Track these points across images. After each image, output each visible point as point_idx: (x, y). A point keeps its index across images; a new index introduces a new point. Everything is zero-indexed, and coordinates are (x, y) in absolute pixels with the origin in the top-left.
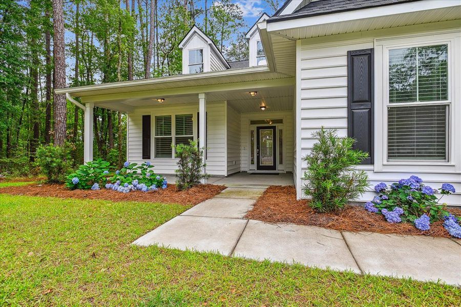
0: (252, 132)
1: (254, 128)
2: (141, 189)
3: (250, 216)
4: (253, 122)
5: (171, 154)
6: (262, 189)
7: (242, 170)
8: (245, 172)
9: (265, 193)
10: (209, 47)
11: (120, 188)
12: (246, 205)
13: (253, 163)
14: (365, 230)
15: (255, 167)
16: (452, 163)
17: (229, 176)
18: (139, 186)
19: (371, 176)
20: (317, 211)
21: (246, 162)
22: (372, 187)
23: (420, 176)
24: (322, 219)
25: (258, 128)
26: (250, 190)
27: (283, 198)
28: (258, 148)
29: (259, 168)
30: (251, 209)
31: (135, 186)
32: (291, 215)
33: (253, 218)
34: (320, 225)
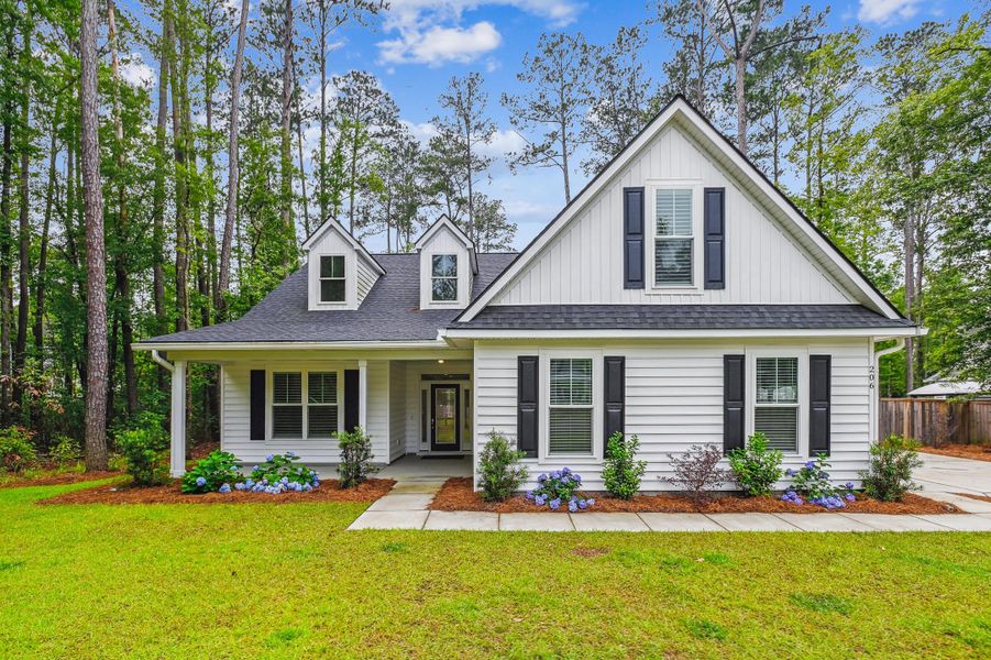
0: (424, 392)
1: (427, 385)
2: (294, 489)
3: (430, 508)
4: (425, 377)
5: (301, 432)
6: (440, 482)
7: (408, 450)
8: (412, 455)
9: (444, 486)
10: (356, 255)
11: (269, 489)
12: (427, 499)
13: (424, 440)
14: (517, 511)
15: (427, 446)
16: (594, 456)
17: (392, 463)
18: (292, 485)
19: (532, 468)
20: (487, 501)
21: (415, 439)
22: (535, 477)
23: (569, 468)
24: (489, 506)
25: (433, 387)
26: (427, 483)
27: (461, 492)
28: (433, 416)
29: (435, 447)
30: (431, 502)
31: (286, 485)
32: (464, 505)
33: (434, 509)
34: (487, 510)
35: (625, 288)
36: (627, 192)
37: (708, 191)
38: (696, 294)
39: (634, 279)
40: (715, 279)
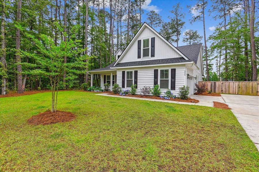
19: (124, 89)
23: (129, 90)
35: (138, 58)
36: (138, 41)
37: (152, 38)
38: (149, 58)
39: (139, 57)
40: (153, 55)
